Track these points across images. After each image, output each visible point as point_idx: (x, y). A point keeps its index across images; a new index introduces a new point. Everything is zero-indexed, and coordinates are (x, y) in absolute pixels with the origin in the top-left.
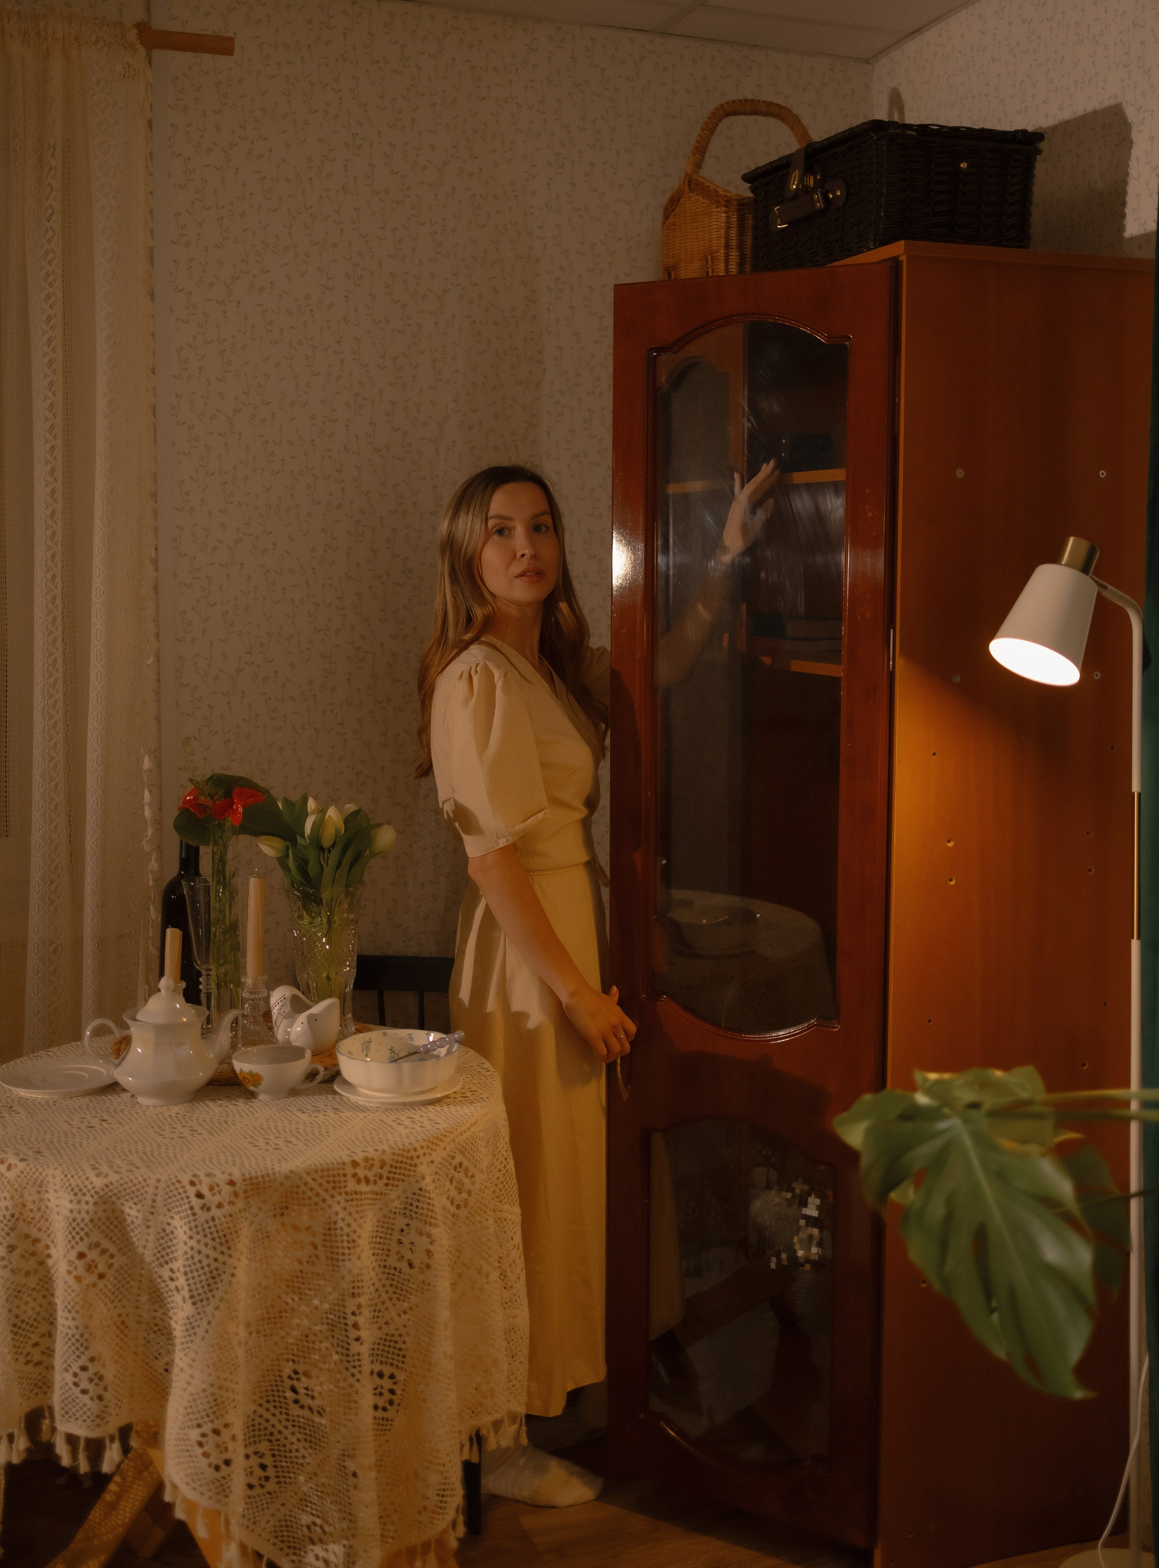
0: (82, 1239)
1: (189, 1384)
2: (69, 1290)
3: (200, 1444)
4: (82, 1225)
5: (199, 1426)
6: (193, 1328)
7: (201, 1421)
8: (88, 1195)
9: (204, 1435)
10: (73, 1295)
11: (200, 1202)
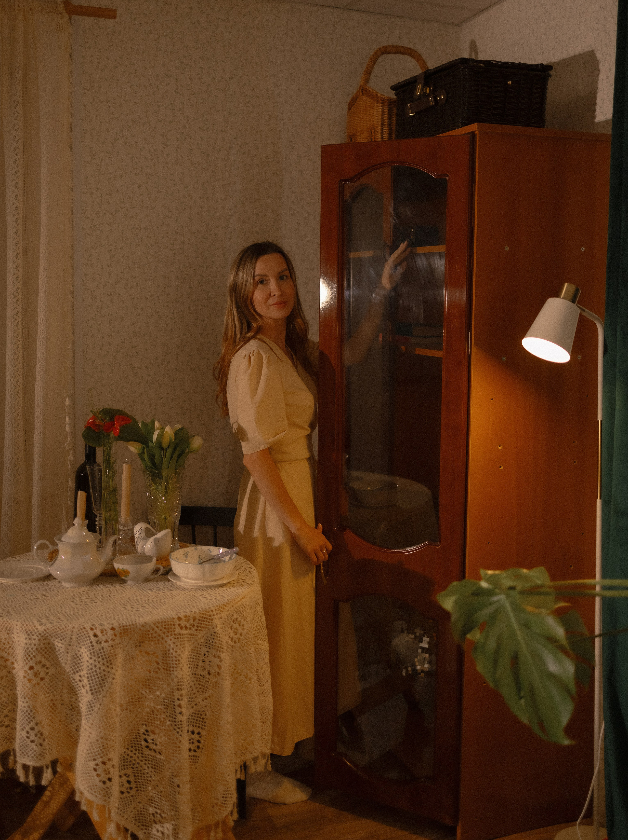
0: (31, 659)
1: (89, 737)
2: (25, 687)
3: (95, 770)
4: (32, 651)
5: (95, 760)
6: (92, 707)
7: (95, 757)
8: (35, 635)
9: (97, 765)
10: (27, 689)
11: (96, 639)
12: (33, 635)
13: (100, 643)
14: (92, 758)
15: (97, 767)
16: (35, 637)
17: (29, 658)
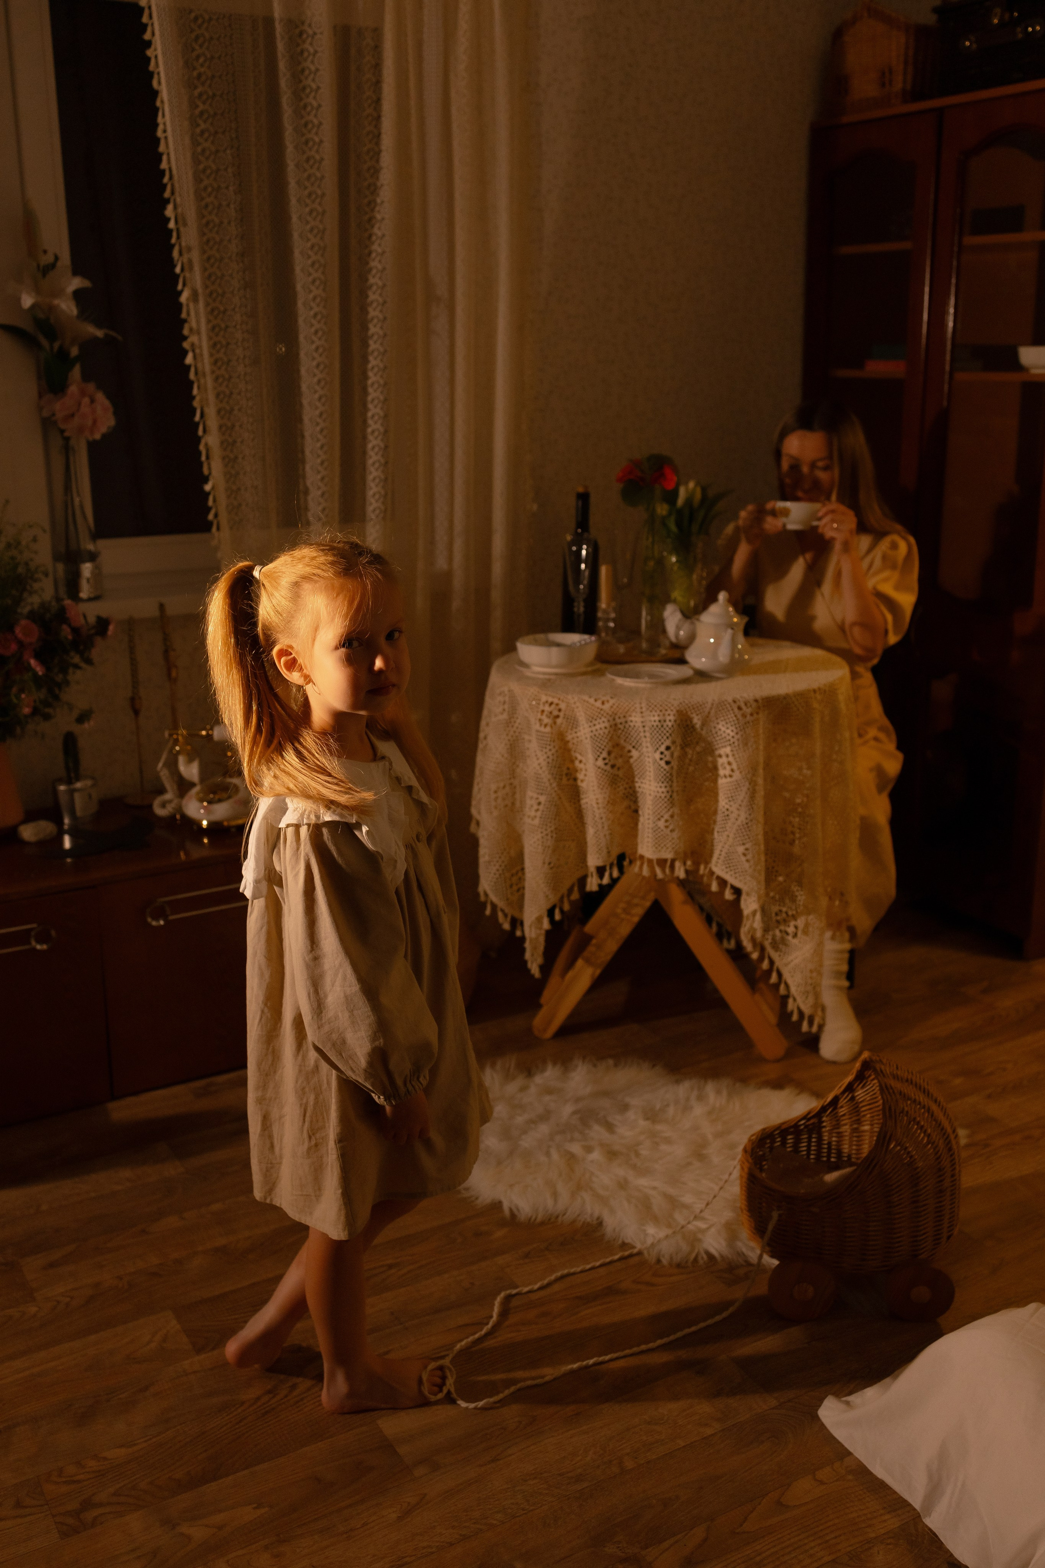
0: (667, 738)
1: (737, 819)
2: (662, 770)
3: (744, 855)
4: (667, 729)
5: (744, 844)
6: (740, 787)
7: (745, 841)
8: (669, 710)
9: (747, 849)
10: (665, 772)
11: (741, 712)
12: (666, 710)
13: (746, 717)
14: (741, 842)
15: (746, 852)
16: (669, 712)
17: (665, 737)
